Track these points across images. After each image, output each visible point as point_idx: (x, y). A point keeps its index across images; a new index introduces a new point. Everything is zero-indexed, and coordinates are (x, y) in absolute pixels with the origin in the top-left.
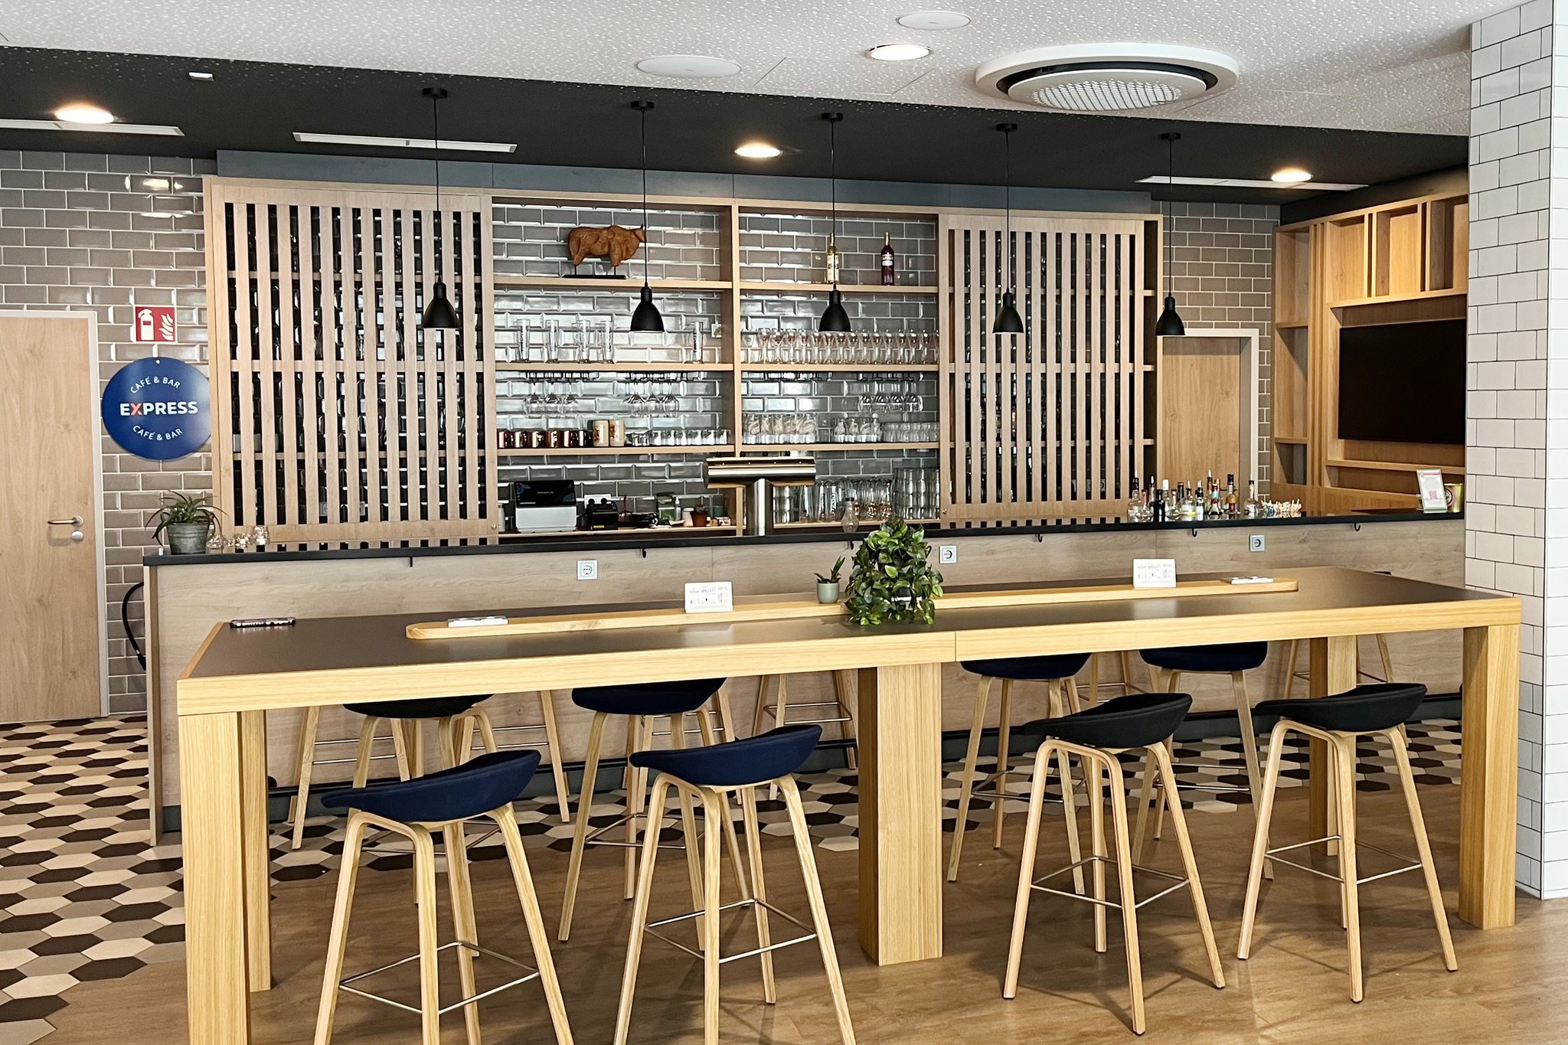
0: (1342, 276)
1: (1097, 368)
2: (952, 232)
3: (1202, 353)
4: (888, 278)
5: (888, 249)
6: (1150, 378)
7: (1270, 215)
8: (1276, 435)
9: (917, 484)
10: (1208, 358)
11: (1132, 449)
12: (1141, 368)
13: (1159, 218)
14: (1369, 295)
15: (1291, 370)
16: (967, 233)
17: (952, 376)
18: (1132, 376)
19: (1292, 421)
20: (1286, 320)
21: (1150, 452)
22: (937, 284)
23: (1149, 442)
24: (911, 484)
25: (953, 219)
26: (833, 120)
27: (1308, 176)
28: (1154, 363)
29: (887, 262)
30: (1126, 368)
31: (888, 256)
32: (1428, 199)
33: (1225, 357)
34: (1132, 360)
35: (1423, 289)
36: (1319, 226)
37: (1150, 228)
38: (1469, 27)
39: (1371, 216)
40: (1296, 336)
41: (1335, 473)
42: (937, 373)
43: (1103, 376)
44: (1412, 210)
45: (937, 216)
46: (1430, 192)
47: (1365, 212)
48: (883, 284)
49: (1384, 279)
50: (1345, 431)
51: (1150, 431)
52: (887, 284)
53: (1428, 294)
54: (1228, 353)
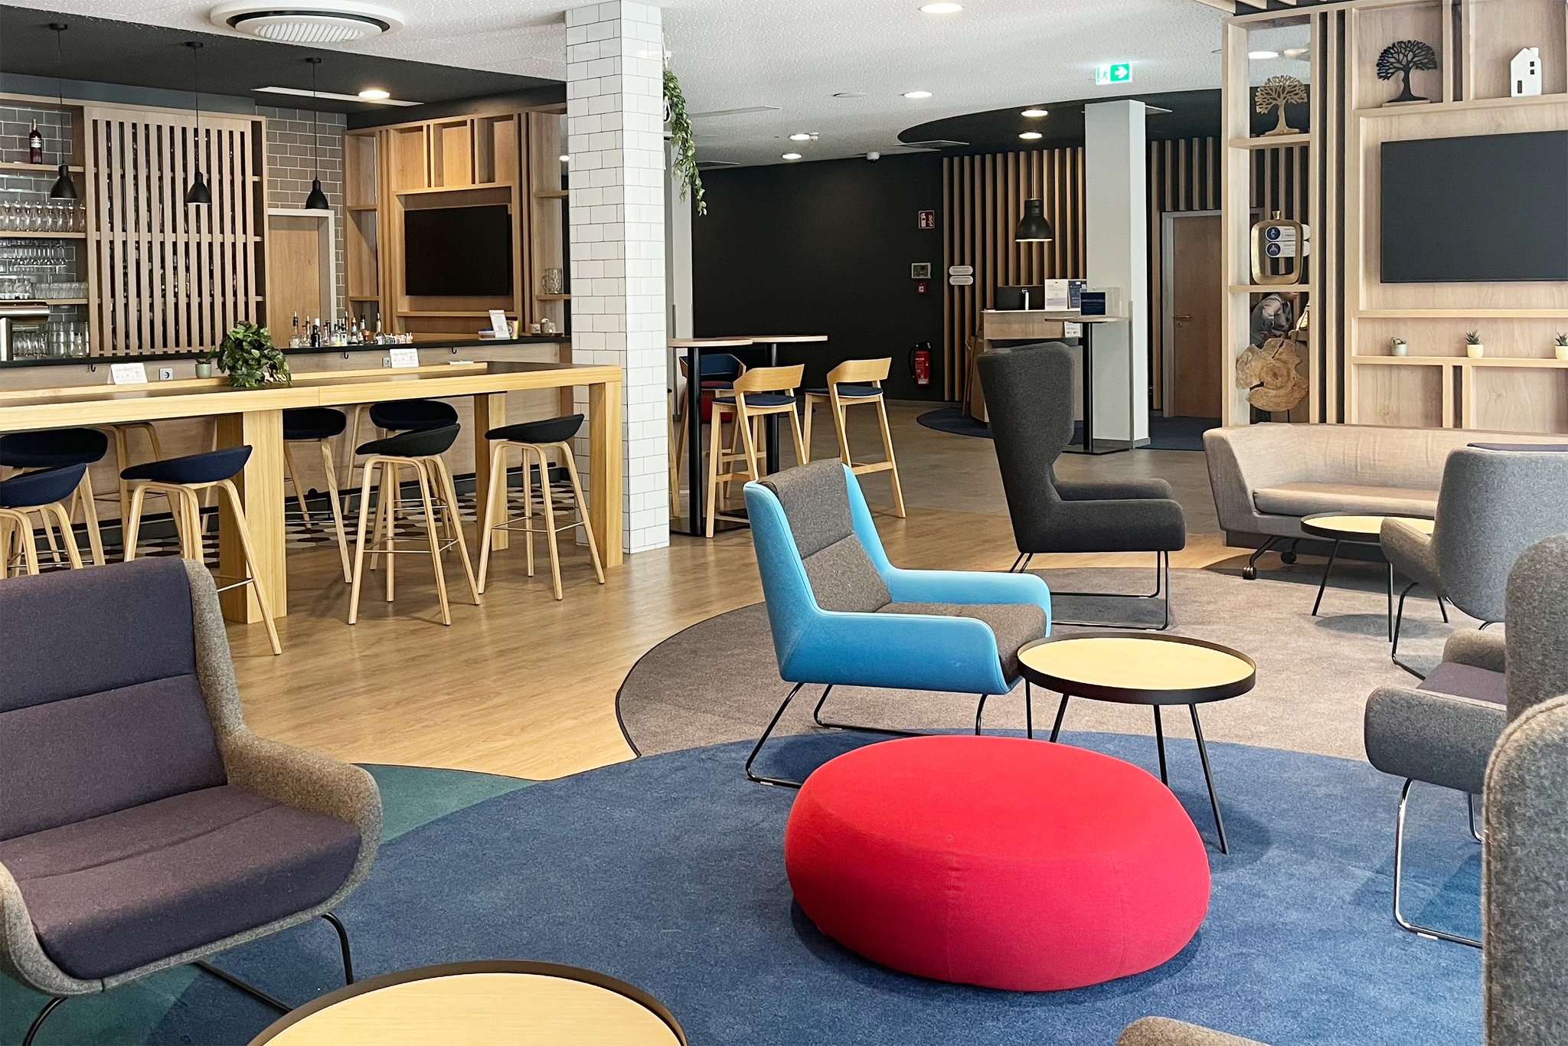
0: (403, 171)
1: (217, 238)
2: (95, 122)
3: (289, 229)
4: (37, 158)
5: (35, 133)
6: (259, 247)
7: (339, 121)
8: (350, 295)
9: (67, 334)
10: (294, 233)
11: (246, 304)
12: (252, 239)
13: (263, 119)
14: (429, 186)
15: (359, 243)
16: (108, 124)
17: (98, 243)
18: (245, 245)
19: (362, 284)
20: (354, 204)
21: (261, 307)
22: (83, 165)
23: (260, 299)
24: (62, 334)
25: (96, 111)
26: (59, 29)
27: (388, 95)
28: (262, 235)
29: (36, 144)
30: (240, 239)
31: (36, 139)
32: (476, 117)
33: (307, 232)
34: (245, 232)
35: (474, 182)
36: (384, 132)
37: (256, 127)
38: (564, 12)
39: (428, 126)
40: (363, 218)
41: (402, 322)
42: (85, 240)
43: (222, 245)
44: (464, 123)
45: (82, 108)
46: (476, 111)
47: (424, 123)
48: (32, 162)
49: (440, 174)
50: (411, 290)
51: (260, 290)
52: (36, 163)
53: (478, 186)
54: (309, 230)
